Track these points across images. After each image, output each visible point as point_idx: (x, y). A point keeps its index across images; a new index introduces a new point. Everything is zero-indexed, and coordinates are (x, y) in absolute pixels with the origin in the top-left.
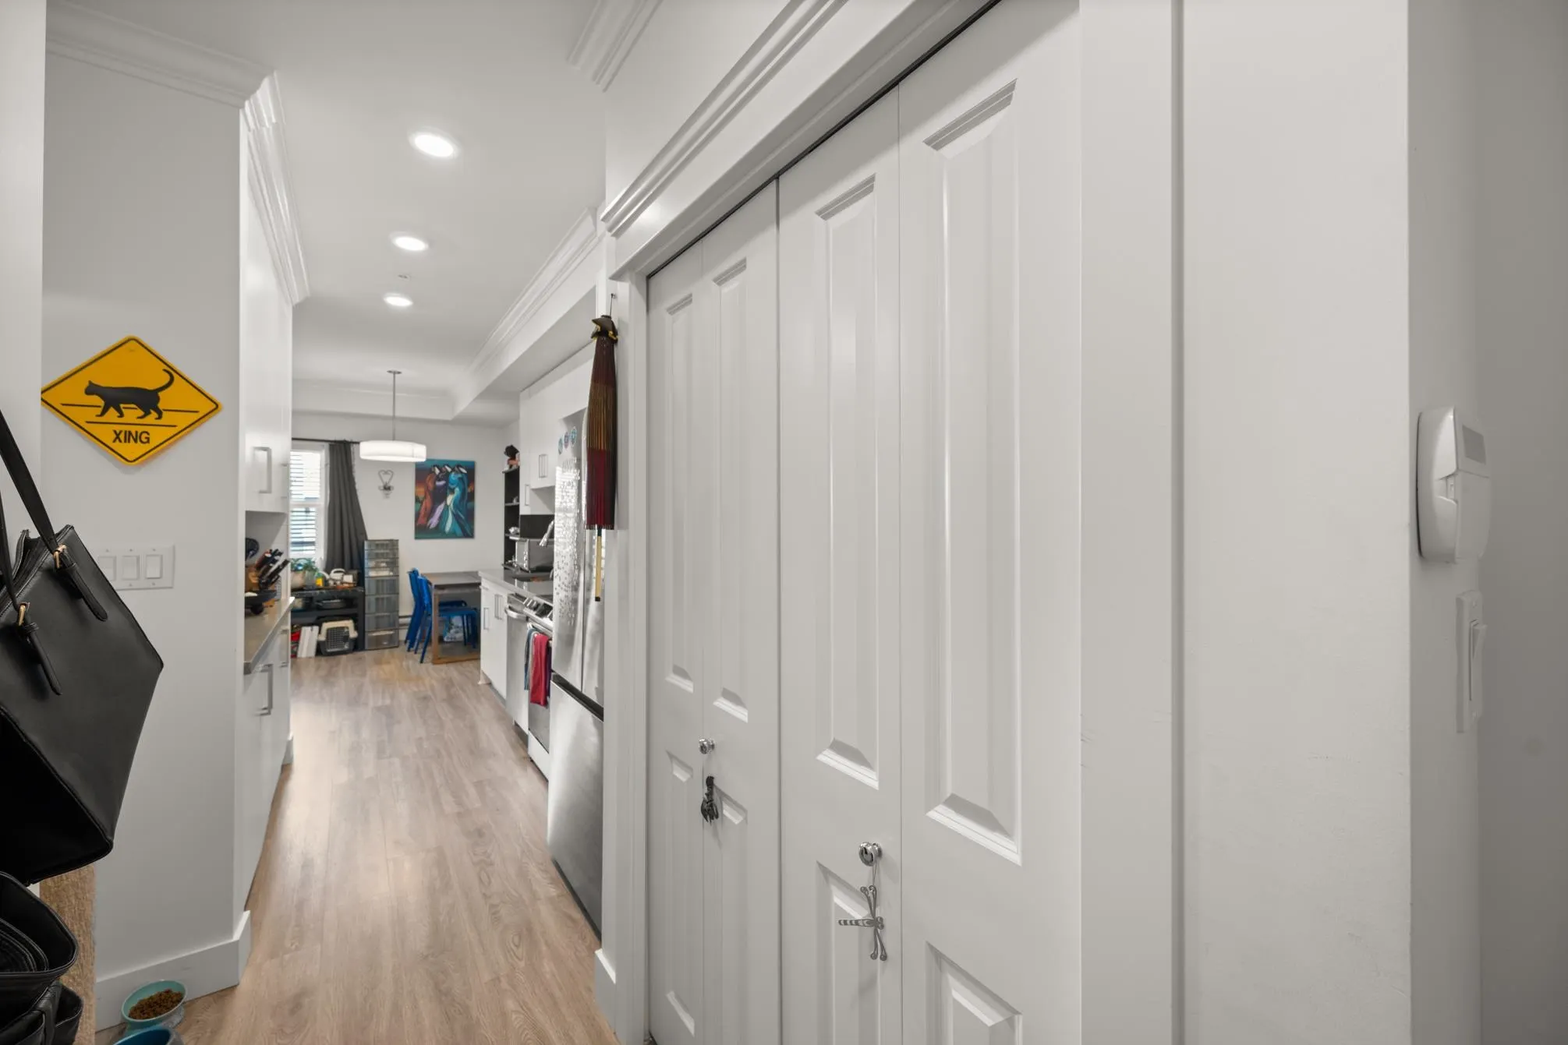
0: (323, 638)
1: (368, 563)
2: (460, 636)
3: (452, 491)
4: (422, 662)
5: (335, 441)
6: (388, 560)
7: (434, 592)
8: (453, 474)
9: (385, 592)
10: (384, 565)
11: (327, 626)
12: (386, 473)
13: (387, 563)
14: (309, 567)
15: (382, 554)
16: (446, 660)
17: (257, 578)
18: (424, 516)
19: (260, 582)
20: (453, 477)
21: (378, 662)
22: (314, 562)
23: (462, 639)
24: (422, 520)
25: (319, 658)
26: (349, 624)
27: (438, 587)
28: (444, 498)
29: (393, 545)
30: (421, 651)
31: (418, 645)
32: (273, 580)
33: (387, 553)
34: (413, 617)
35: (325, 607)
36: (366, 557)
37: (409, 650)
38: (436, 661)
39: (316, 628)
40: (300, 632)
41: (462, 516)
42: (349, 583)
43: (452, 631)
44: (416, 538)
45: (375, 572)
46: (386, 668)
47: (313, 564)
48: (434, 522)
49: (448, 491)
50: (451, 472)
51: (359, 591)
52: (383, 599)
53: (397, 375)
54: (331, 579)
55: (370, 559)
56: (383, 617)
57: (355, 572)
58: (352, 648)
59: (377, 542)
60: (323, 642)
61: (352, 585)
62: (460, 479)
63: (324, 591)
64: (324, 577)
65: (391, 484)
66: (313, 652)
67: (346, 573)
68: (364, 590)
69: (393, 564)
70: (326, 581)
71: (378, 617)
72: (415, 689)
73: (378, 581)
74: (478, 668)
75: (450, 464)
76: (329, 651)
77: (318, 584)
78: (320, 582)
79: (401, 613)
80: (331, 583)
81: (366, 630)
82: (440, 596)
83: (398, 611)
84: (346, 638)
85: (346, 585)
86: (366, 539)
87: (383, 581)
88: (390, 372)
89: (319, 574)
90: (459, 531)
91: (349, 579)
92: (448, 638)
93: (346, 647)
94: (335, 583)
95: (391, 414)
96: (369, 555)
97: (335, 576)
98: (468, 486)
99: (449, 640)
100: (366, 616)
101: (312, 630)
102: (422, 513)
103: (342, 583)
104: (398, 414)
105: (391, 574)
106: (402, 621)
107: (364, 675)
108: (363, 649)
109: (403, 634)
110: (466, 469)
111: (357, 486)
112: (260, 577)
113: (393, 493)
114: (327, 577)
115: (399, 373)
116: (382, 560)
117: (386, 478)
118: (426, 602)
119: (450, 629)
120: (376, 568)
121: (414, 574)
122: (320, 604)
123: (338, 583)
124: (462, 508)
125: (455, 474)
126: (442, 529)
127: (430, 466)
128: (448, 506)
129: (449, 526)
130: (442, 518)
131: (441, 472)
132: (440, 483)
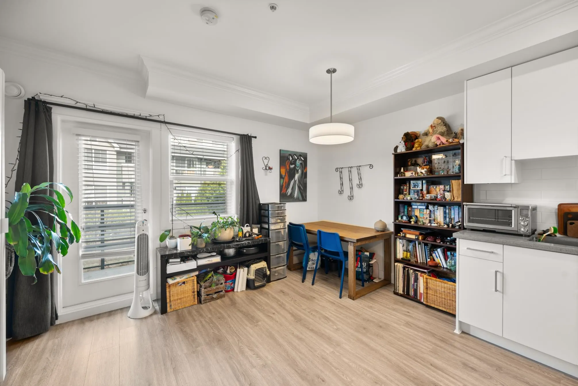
3: (298, 171)
24: (284, 190)
28: (294, 176)
41: (302, 188)
62: (301, 163)
90: (301, 198)
98: (305, 168)
102: (283, 186)
110: (303, 158)
124: (301, 183)
125: (299, 161)
126: (293, 196)
127: (287, 155)
128: (296, 181)
129: (296, 194)
130: (293, 189)
131: (293, 159)
132: (292, 166)
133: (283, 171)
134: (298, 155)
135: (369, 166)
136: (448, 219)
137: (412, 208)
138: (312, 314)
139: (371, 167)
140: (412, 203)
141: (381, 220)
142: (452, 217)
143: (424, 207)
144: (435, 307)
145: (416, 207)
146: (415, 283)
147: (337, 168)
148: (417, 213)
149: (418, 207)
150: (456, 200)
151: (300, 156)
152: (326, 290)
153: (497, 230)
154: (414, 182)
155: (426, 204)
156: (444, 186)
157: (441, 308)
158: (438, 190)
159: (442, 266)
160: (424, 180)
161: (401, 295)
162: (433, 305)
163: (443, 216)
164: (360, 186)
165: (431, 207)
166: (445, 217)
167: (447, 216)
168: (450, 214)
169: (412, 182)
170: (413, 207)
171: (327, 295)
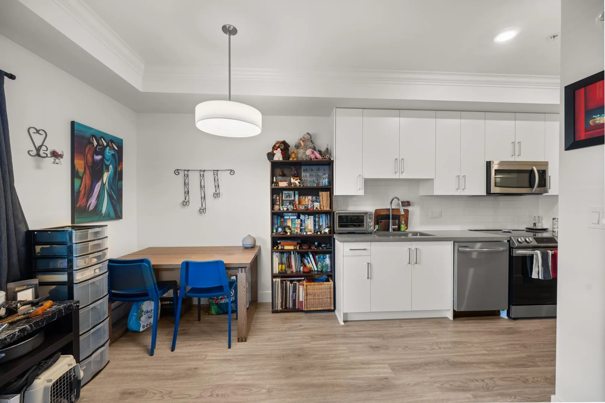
3: (107, 168)
8: (108, 148)
12: (38, 131)
18: (84, 194)
20: (108, 152)
24: (83, 201)
28: (101, 176)
41: (114, 196)
49: (104, 168)
50: (106, 146)
62: (113, 155)
75: (106, 139)
90: (112, 214)
98: (119, 164)
100: (81, 339)
102: (82, 193)
110: (117, 146)
117: (38, 140)
124: (114, 188)
125: (109, 150)
126: (99, 210)
127: (88, 135)
128: (104, 185)
129: (105, 207)
130: (100, 198)
131: (98, 144)
132: (98, 158)
133: (80, 164)
134: (108, 139)
135: (230, 171)
136: (317, 227)
137: (284, 219)
138: (217, 395)
139: (232, 173)
140: (284, 214)
141: (250, 235)
142: (321, 224)
143: (296, 217)
144: (314, 310)
145: (288, 217)
146: (294, 294)
147: (178, 170)
148: (289, 224)
149: (290, 217)
150: (325, 209)
151: (112, 141)
152: (198, 347)
153: (356, 232)
154: (286, 192)
155: (297, 214)
156: (312, 197)
157: (318, 309)
158: (306, 200)
159: (314, 270)
160: (296, 191)
161: (281, 312)
162: (312, 309)
163: (313, 224)
164: (217, 195)
165: (302, 217)
166: (315, 225)
167: (317, 224)
168: (319, 222)
169: (285, 192)
170: (285, 217)
171: (210, 354)
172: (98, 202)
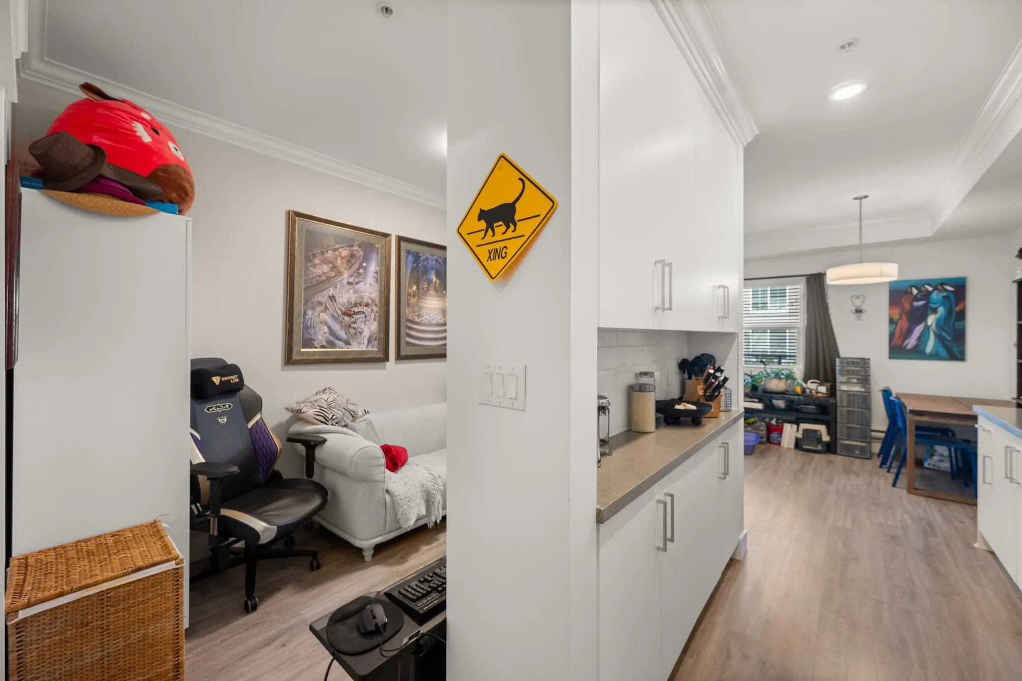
0: (800, 436)
1: (839, 378)
2: (945, 466)
3: (935, 311)
4: (894, 485)
5: (811, 275)
6: (859, 377)
7: (909, 417)
8: (935, 293)
9: (856, 405)
10: (855, 381)
11: (804, 426)
12: (858, 297)
13: (858, 379)
14: (790, 377)
15: (853, 371)
16: (927, 494)
17: (703, 391)
18: (900, 336)
19: (704, 395)
20: (936, 296)
21: (847, 471)
22: (794, 373)
23: (949, 470)
24: (897, 341)
25: (797, 451)
26: (822, 428)
27: (914, 412)
28: (924, 318)
29: (864, 363)
30: (894, 470)
31: (891, 464)
32: (716, 394)
33: (858, 371)
34: (887, 433)
35: (804, 411)
36: (837, 372)
37: (881, 467)
38: (912, 490)
39: (795, 426)
40: (783, 426)
41: (948, 337)
42: (823, 394)
43: (935, 458)
44: (891, 357)
45: (846, 386)
46: (854, 480)
47: (793, 375)
48: (911, 342)
49: (929, 311)
50: (933, 291)
51: (832, 401)
52: (854, 412)
53: (864, 201)
54: (807, 388)
55: (842, 373)
56: (854, 428)
57: (829, 384)
58: (825, 449)
59: (848, 360)
60: (801, 439)
61: (825, 395)
62: (944, 297)
63: (801, 397)
64: (802, 386)
65: (863, 307)
66: (792, 445)
67: (821, 384)
68: (836, 400)
69: (865, 380)
70: (804, 390)
71: (849, 427)
72: (882, 521)
73: (849, 395)
74: (974, 519)
75: (931, 283)
76: (805, 447)
77: (797, 390)
78: (798, 389)
79: (874, 427)
80: (808, 391)
81: (838, 436)
82: (916, 421)
83: (870, 426)
84: (819, 440)
85: (820, 395)
86: (839, 357)
87: (854, 395)
88: (856, 199)
89: (798, 383)
90: (944, 353)
91: (823, 389)
92: (929, 464)
93: (820, 448)
94: (811, 392)
95: (857, 242)
96: (841, 371)
97: (811, 386)
98: (957, 304)
99: (931, 467)
100: (838, 425)
101: (792, 427)
102: (897, 335)
103: (817, 392)
104: (864, 241)
105: (863, 390)
106: (874, 434)
107: (830, 482)
108: (834, 452)
109: (876, 447)
110: (953, 287)
111: (831, 311)
112: (705, 391)
113: (863, 315)
114: (805, 385)
115: (866, 197)
116: (854, 376)
117: (858, 303)
118: (900, 424)
119: (932, 455)
120: (847, 382)
121: (887, 393)
122: (799, 408)
123: (814, 392)
124: (947, 329)
125: (939, 292)
126: (921, 349)
127: (906, 287)
128: (929, 327)
131: (920, 292)
132: (920, 303)
151: (943, 284)
172: (918, 342)
